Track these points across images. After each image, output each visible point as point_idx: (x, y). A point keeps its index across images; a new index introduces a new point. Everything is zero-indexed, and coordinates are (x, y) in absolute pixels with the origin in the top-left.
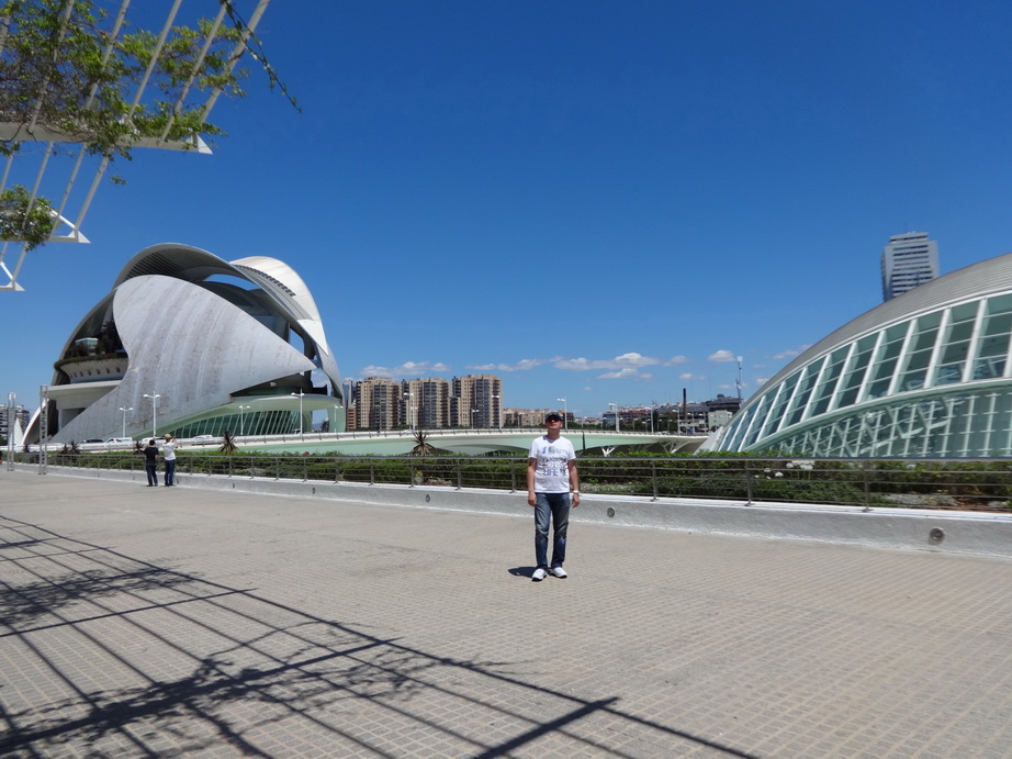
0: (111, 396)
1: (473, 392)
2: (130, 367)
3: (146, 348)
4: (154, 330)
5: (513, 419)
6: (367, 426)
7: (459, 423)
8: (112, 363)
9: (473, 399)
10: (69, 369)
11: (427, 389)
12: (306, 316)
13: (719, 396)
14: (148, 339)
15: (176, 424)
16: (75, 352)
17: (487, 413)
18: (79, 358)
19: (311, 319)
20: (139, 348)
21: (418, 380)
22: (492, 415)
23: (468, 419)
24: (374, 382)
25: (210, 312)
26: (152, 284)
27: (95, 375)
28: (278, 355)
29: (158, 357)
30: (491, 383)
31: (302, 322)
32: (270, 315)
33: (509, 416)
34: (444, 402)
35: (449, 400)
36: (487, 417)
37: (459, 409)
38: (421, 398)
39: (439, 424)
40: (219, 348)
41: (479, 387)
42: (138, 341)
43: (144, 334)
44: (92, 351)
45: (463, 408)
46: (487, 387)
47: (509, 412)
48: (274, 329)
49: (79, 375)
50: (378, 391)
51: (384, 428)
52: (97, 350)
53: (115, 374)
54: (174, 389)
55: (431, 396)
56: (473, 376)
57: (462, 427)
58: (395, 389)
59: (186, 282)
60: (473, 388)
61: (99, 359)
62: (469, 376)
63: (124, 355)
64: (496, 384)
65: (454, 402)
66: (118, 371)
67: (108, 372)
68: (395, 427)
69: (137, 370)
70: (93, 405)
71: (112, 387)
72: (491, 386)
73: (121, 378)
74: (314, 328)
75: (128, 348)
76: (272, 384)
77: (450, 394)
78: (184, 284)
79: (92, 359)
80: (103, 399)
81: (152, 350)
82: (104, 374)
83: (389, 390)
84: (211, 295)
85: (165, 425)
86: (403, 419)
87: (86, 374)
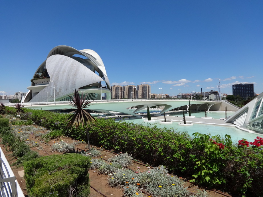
0: (46, 89)
1: (142, 89)
2: (50, 81)
3: (55, 75)
4: (57, 70)
5: (153, 96)
6: (114, 98)
7: (139, 97)
8: (46, 80)
9: (142, 91)
10: (35, 81)
11: (130, 88)
12: (100, 65)
13: (211, 90)
14: (55, 73)
15: (64, 97)
16: (37, 77)
17: (146, 95)
18: (37, 78)
19: (101, 66)
20: (53, 75)
21: (128, 86)
22: (148, 95)
23: (141, 96)
24: (116, 86)
25: (73, 64)
26: (56, 57)
27: (41, 83)
28: (92, 77)
29: (58, 78)
30: (147, 86)
31: (99, 67)
32: (90, 65)
33: (152, 96)
34: (135, 92)
35: (136, 91)
36: (146, 96)
37: (139, 94)
38: (128, 91)
39: (133, 98)
40: (75, 75)
41: (144, 87)
42: (52, 73)
43: (54, 71)
44: (40, 76)
45: (140, 94)
46: (146, 88)
47: (152, 94)
48: (91, 69)
49: (37, 83)
50: (117, 89)
51: (119, 99)
52: (42, 76)
53: (47, 83)
54: (63, 87)
55: (131, 90)
56: (142, 85)
57: (140, 98)
58: (122, 88)
59: (66, 56)
60: (142, 88)
61: (42, 78)
62: (141, 85)
63: (49, 77)
64: (149, 87)
65: (137, 92)
66: (48, 82)
67: (45, 82)
68: (121, 98)
69: (52, 81)
70: (41, 92)
71: (46, 86)
72: (147, 87)
73: (48, 84)
74: (103, 69)
75: (50, 75)
76: (91, 85)
77: (136, 90)
78: (65, 57)
79: (40, 78)
80: (43, 90)
81: (56, 75)
82: (44, 83)
83: (120, 88)
84: (73, 59)
85: (61, 97)
86: (124, 96)
87: (39, 83)
